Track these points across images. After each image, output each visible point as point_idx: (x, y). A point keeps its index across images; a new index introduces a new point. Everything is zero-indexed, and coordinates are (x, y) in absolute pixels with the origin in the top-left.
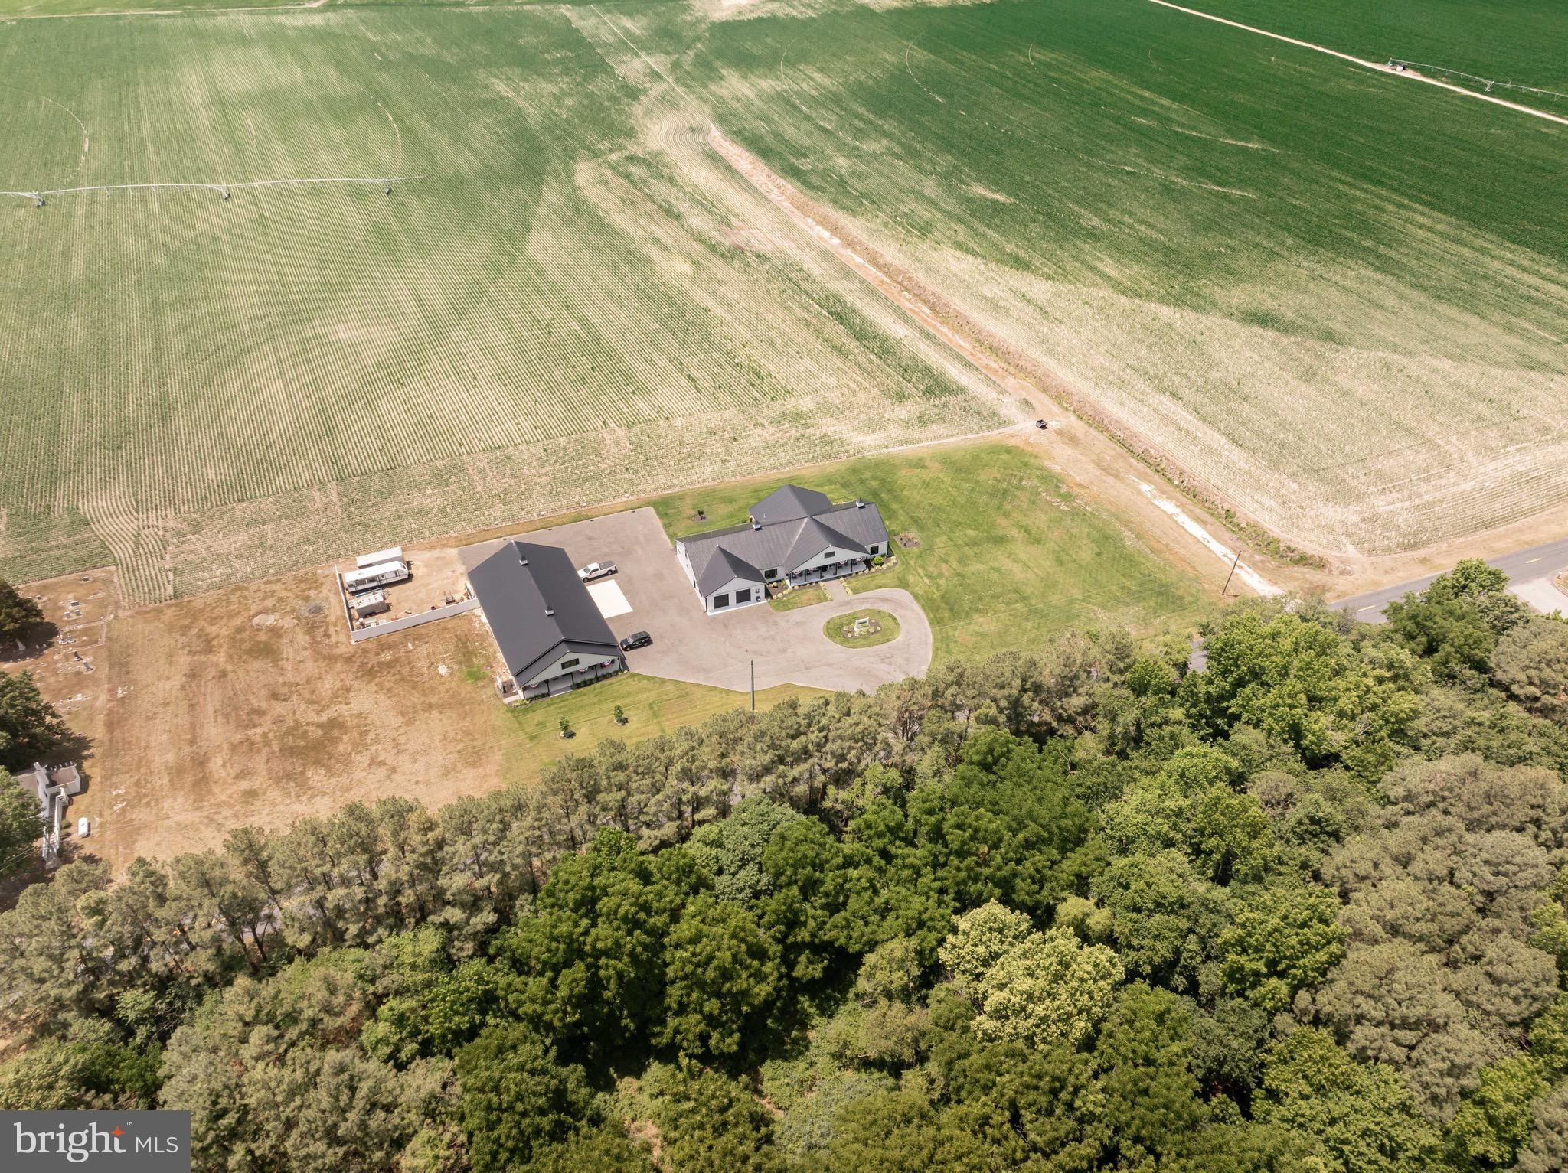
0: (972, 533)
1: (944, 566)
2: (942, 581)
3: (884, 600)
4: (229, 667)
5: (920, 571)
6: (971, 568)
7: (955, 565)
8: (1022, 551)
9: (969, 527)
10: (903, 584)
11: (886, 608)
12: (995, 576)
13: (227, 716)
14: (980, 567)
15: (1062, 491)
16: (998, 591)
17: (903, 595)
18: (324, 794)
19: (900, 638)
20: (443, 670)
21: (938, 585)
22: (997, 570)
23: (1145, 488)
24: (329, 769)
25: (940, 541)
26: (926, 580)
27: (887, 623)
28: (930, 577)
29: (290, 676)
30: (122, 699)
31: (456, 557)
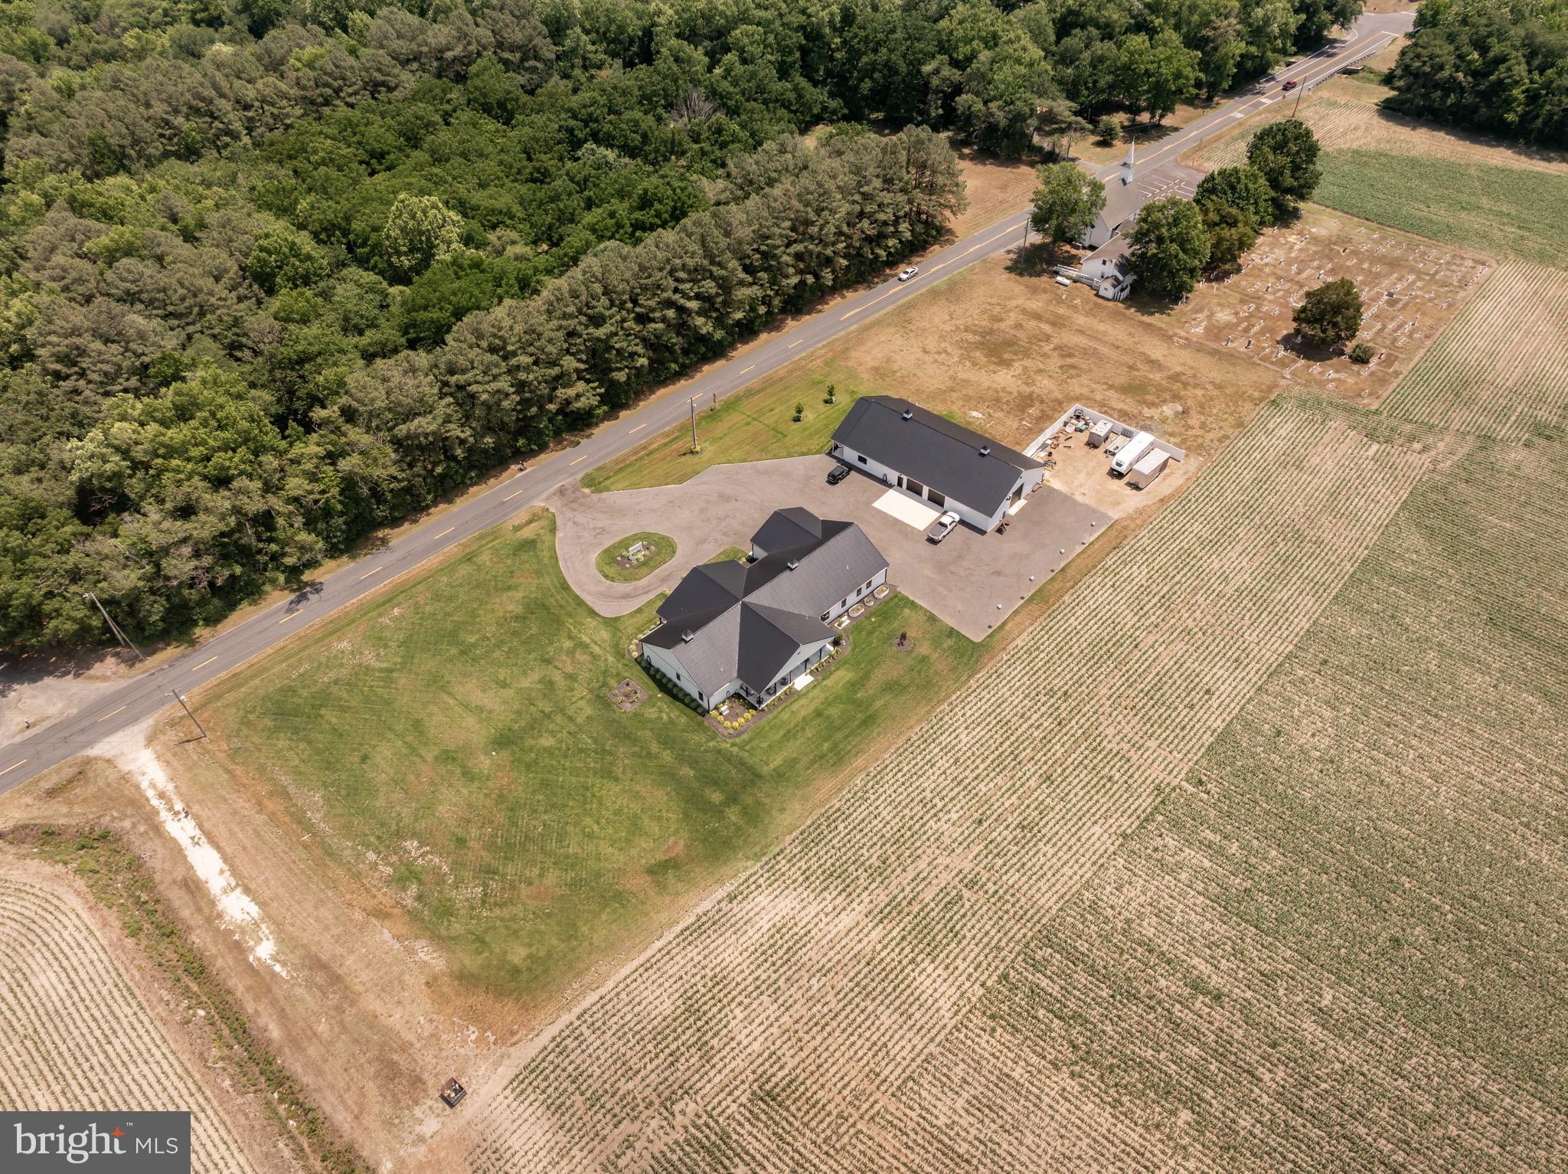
0: (547, 741)
1: (569, 669)
2: (568, 644)
3: (626, 596)
5: (597, 650)
6: (535, 676)
7: (557, 677)
8: (473, 731)
9: (550, 752)
10: (612, 623)
11: (621, 587)
12: (503, 674)
14: (525, 683)
15: (413, 889)
16: (497, 654)
17: (607, 610)
19: (594, 556)
21: (570, 637)
22: (504, 685)
23: (264, 950)
25: (584, 709)
26: (586, 639)
27: (612, 571)
28: (584, 646)
30: (1171, 338)
31: (1102, 509)
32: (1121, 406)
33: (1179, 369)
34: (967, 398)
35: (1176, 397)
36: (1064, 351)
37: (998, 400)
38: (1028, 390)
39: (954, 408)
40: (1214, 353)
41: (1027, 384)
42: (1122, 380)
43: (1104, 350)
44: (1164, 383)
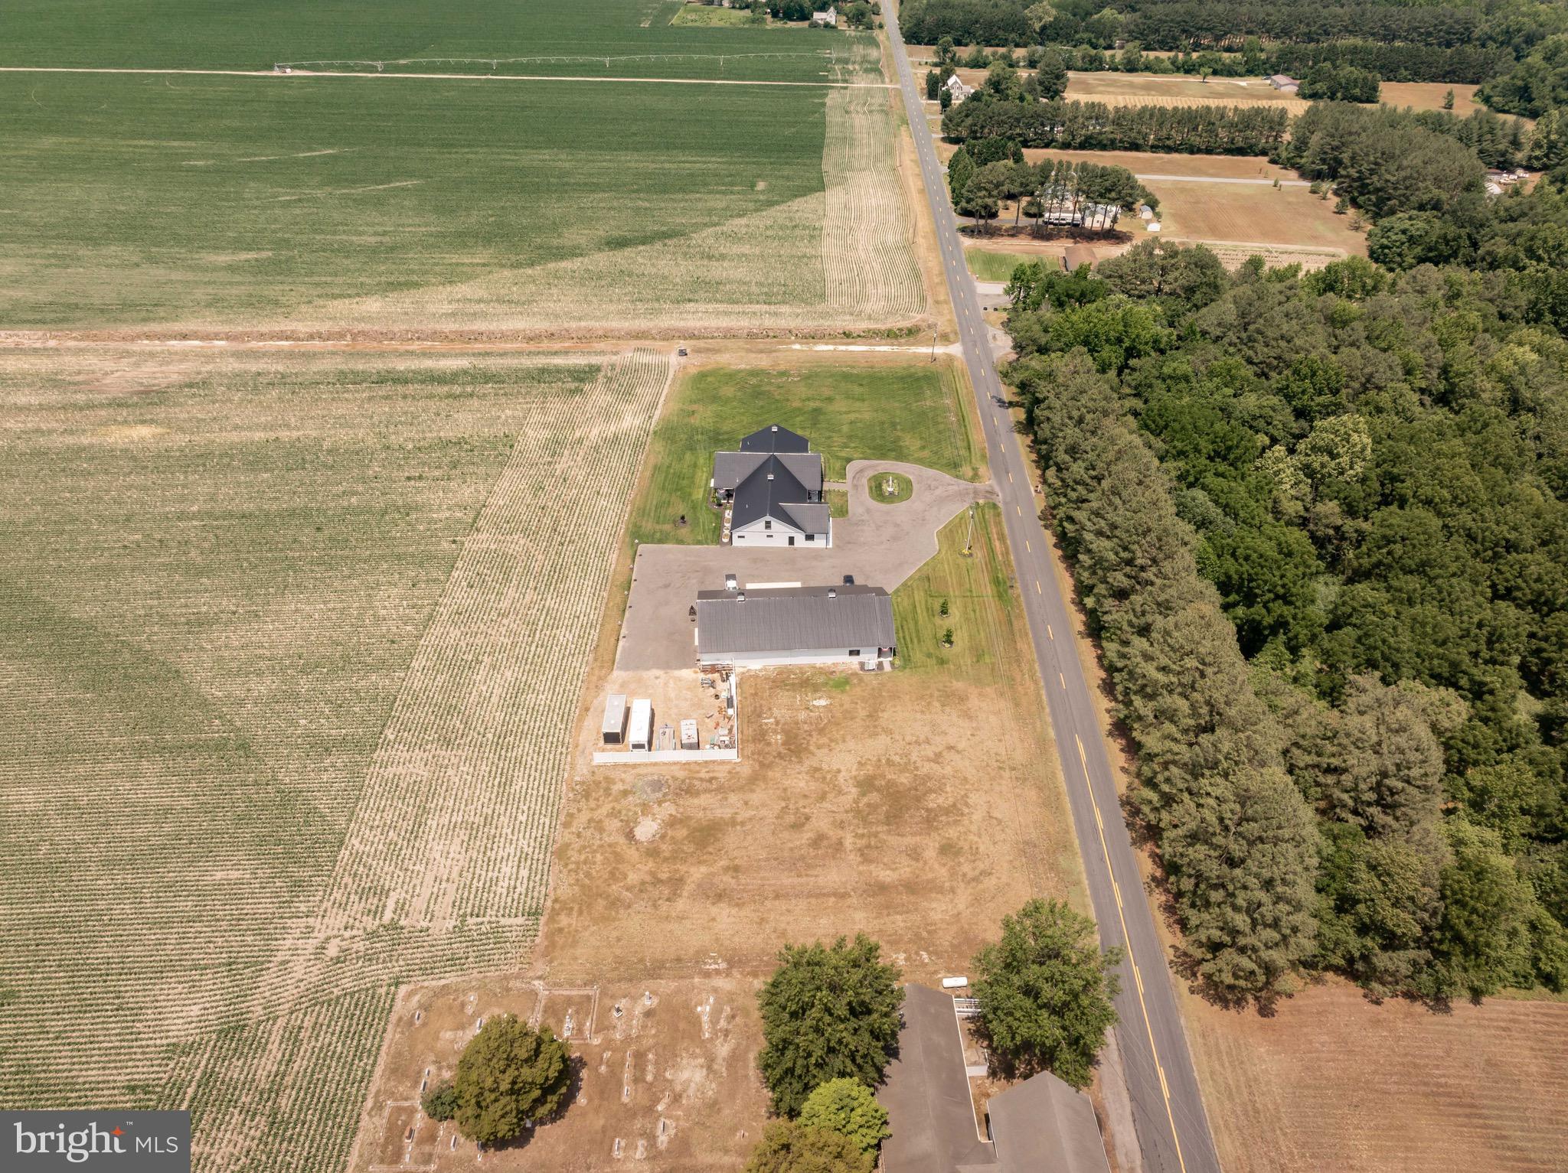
0: (801, 419)
2: (853, 445)
4: (724, 863)
6: (845, 430)
7: (836, 435)
8: (838, 407)
10: (847, 459)
11: (872, 473)
12: (860, 425)
13: (809, 866)
14: (845, 427)
16: (877, 428)
17: (860, 463)
18: (966, 796)
19: (911, 476)
20: (823, 702)
21: (858, 447)
22: (853, 422)
24: (931, 791)
26: (848, 450)
27: (889, 476)
28: (846, 447)
29: (769, 814)
30: (731, 963)
31: (631, 674)
32: (704, 800)
33: (681, 905)
34: (849, 716)
35: (652, 852)
36: (826, 847)
37: (821, 731)
38: (809, 762)
39: (846, 698)
40: (656, 970)
41: (817, 770)
42: (731, 840)
43: (788, 880)
44: (683, 868)
